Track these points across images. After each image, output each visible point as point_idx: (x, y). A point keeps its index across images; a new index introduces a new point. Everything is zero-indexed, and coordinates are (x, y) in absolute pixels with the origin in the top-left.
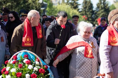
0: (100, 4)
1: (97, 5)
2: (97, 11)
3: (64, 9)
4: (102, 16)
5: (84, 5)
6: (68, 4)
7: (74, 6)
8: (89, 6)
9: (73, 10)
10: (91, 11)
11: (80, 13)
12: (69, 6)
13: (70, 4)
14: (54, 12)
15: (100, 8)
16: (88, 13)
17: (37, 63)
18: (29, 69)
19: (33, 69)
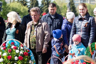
0: (44, 1)
1: (42, 2)
2: (42, 7)
3: (16, 6)
4: (46, 11)
5: (31, 3)
6: (19, 2)
7: (24, 3)
9: (23, 7)
13: (20, 2)
14: (8, 9)
15: (44, 5)
17: (22, 48)
18: (16, 53)
19: (19, 53)
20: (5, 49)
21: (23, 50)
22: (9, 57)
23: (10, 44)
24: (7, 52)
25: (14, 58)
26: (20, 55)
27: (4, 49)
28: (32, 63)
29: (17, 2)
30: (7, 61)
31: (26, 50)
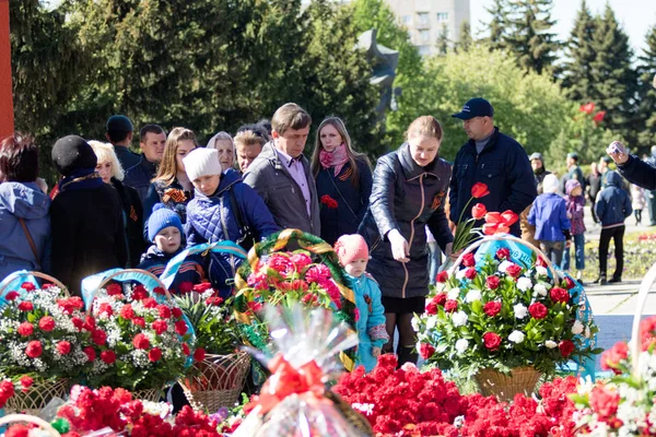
3: (479, 73)
5: (580, 45)
6: (500, 47)
7: (531, 54)
8: (609, 50)
9: (528, 77)
10: (619, 72)
11: (565, 91)
12: (504, 59)
13: (509, 47)
16: (604, 88)
17: (541, 270)
18: (520, 290)
19: (532, 290)
20: (472, 276)
21: (548, 279)
22: (491, 306)
23: (492, 257)
24: (481, 286)
25: (512, 309)
26: (534, 300)
27: (470, 278)
28: (583, 333)
29: (491, 50)
30: (483, 324)
31: (561, 280)
